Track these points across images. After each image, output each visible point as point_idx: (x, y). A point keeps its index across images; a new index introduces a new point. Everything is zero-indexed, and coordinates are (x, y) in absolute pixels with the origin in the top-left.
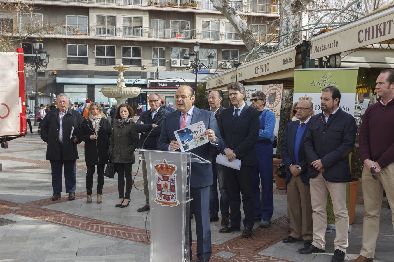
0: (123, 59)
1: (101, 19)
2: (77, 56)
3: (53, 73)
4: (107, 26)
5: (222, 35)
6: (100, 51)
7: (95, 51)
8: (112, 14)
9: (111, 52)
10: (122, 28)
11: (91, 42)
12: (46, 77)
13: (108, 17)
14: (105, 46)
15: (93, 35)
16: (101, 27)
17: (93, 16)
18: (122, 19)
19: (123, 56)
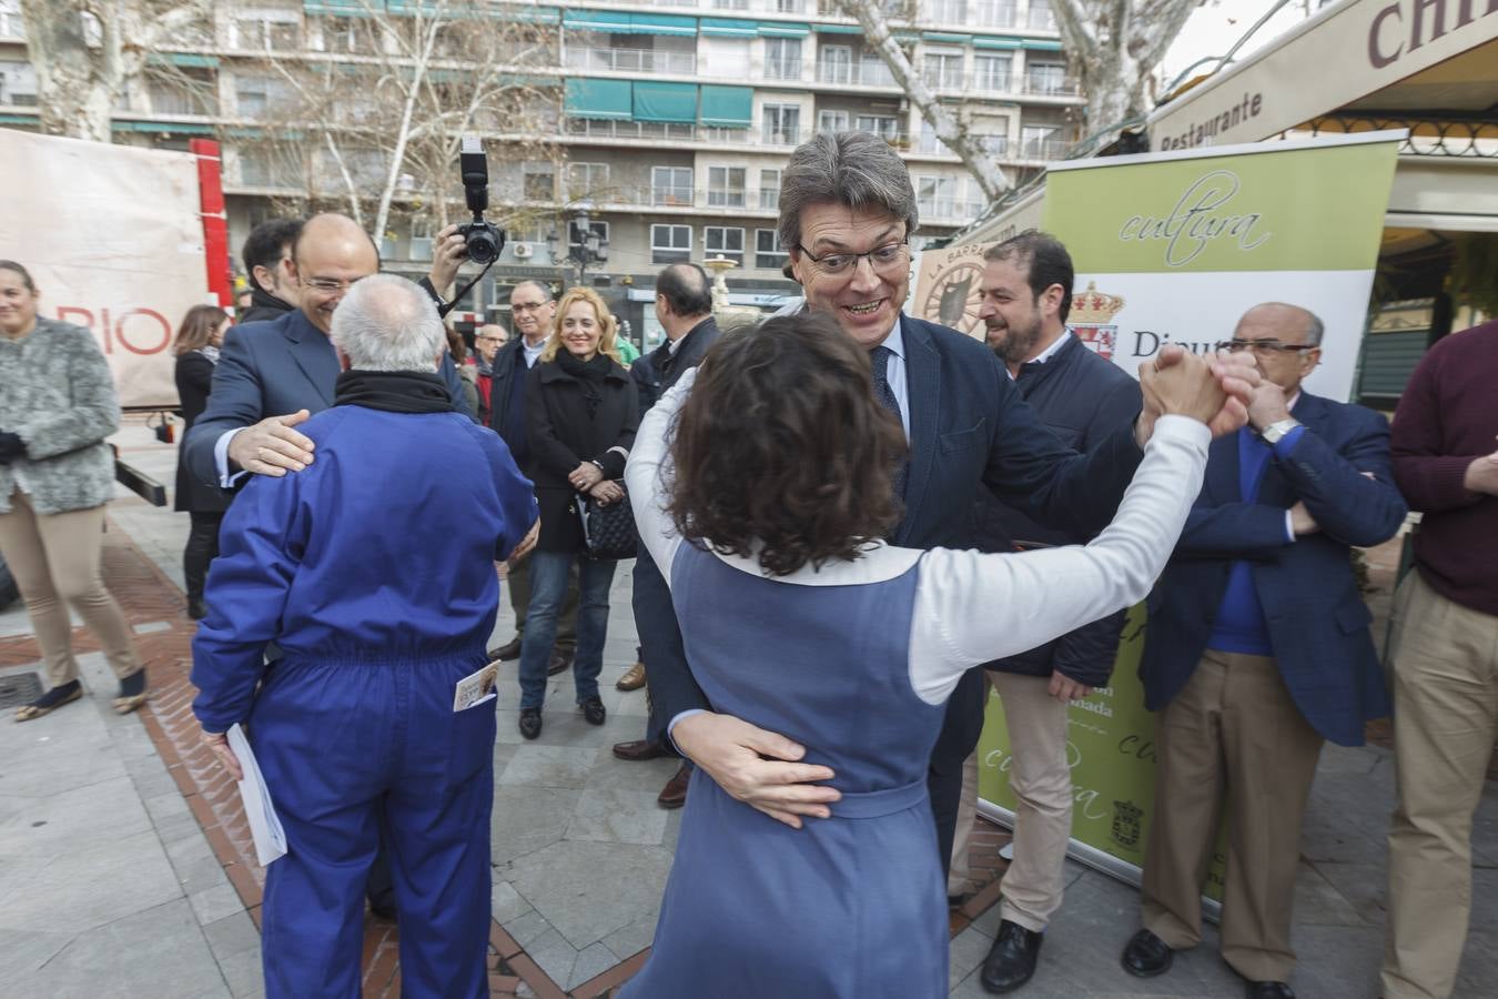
0: (759, 257)
1: (717, 175)
2: (671, 249)
3: (624, 281)
4: (728, 189)
5: (959, 207)
6: (715, 240)
7: (705, 239)
8: (740, 163)
9: (734, 241)
10: (757, 191)
11: (699, 220)
12: (611, 288)
13: (731, 169)
14: (725, 229)
15: (701, 207)
16: (717, 190)
17: (703, 168)
18: (759, 174)
19: (759, 250)
